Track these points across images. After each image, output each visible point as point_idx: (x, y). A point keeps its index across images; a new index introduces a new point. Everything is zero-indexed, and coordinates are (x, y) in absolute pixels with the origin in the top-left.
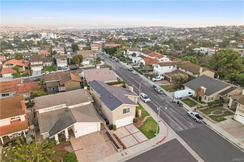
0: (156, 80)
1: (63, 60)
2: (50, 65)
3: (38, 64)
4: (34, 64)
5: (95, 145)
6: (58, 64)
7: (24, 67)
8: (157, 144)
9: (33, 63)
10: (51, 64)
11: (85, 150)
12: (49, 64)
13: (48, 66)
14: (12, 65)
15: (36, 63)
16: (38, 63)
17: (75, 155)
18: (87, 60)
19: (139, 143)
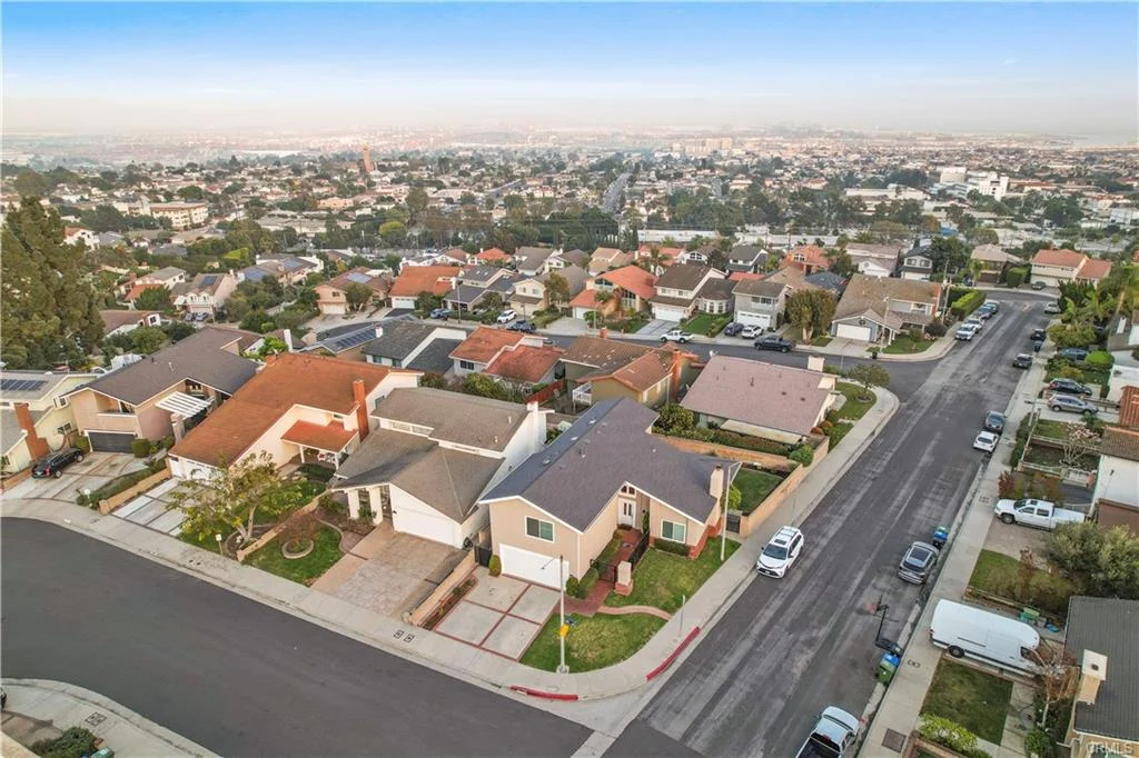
0: (1012, 516)
1: (764, 301)
2: (716, 312)
3: (678, 296)
4: (667, 294)
5: (397, 570)
6: (739, 312)
7: (637, 297)
8: (514, 689)
9: (664, 291)
10: (721, 307)
11: (365, 564)
12: (713, 306)
13: (708, 311)
14: (611, 284)
15: (673, 293)
16: (680, 293)
17: (336, 561)
18: (862, 323)
19: (479, 647)
